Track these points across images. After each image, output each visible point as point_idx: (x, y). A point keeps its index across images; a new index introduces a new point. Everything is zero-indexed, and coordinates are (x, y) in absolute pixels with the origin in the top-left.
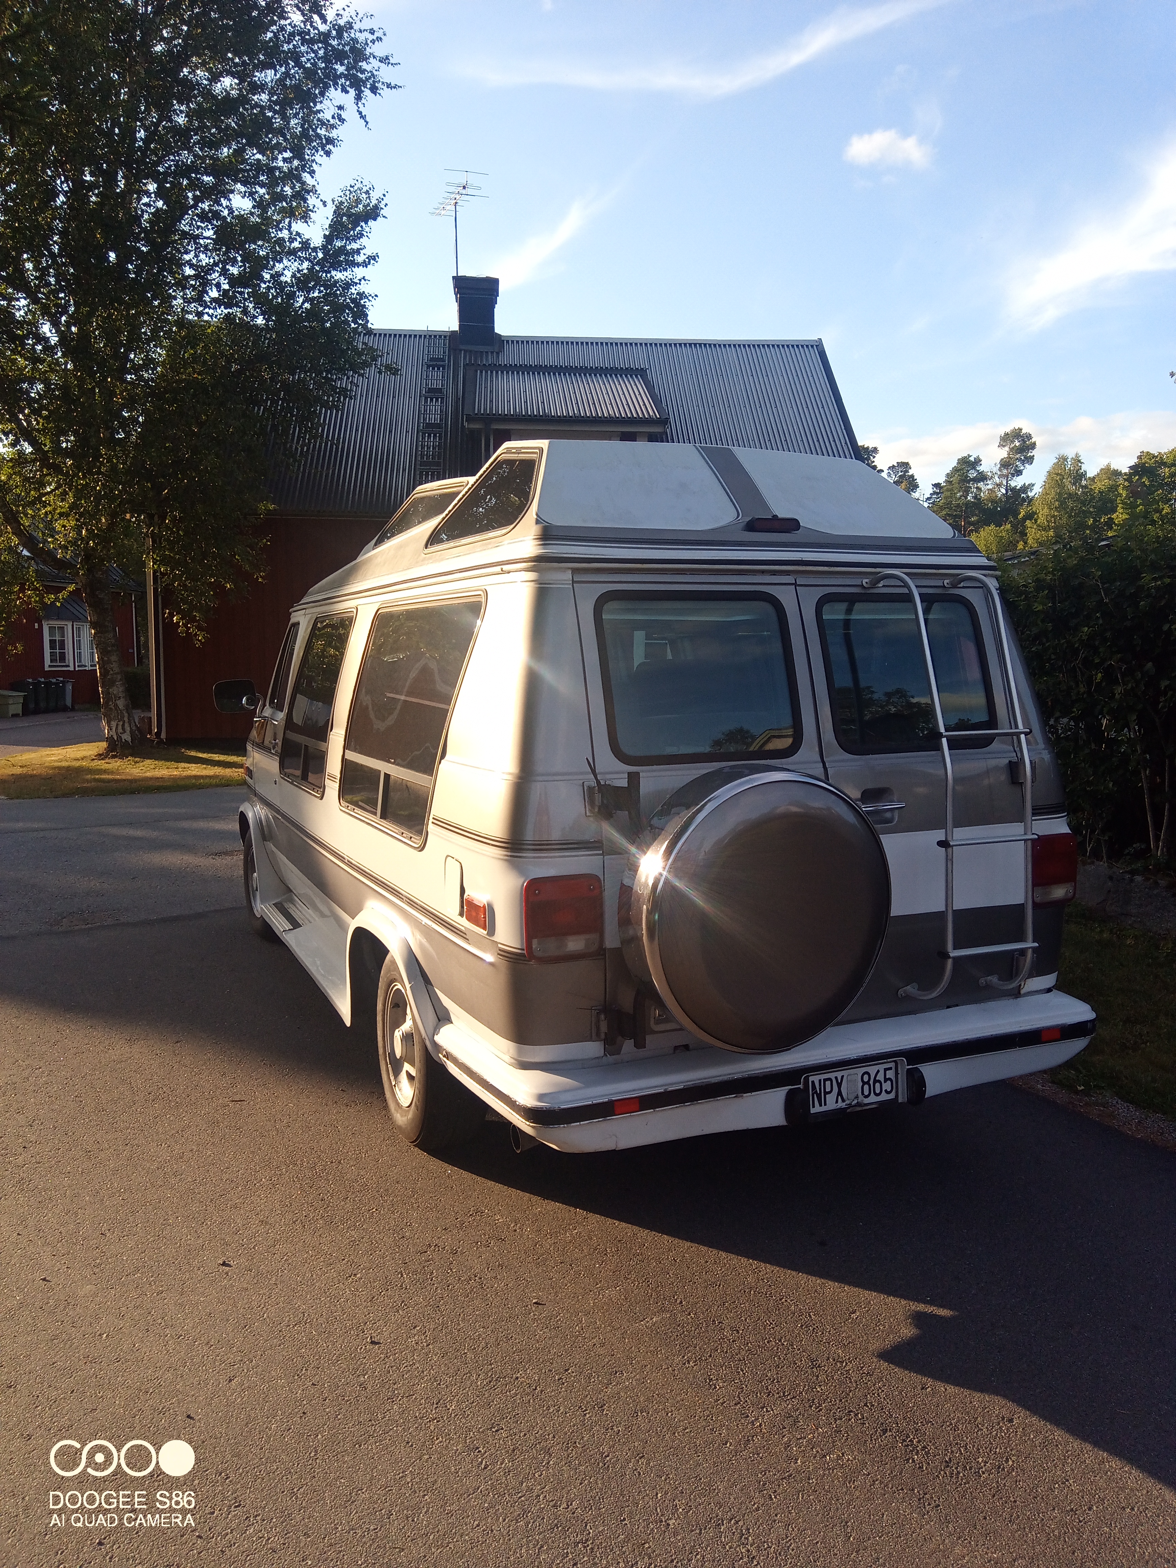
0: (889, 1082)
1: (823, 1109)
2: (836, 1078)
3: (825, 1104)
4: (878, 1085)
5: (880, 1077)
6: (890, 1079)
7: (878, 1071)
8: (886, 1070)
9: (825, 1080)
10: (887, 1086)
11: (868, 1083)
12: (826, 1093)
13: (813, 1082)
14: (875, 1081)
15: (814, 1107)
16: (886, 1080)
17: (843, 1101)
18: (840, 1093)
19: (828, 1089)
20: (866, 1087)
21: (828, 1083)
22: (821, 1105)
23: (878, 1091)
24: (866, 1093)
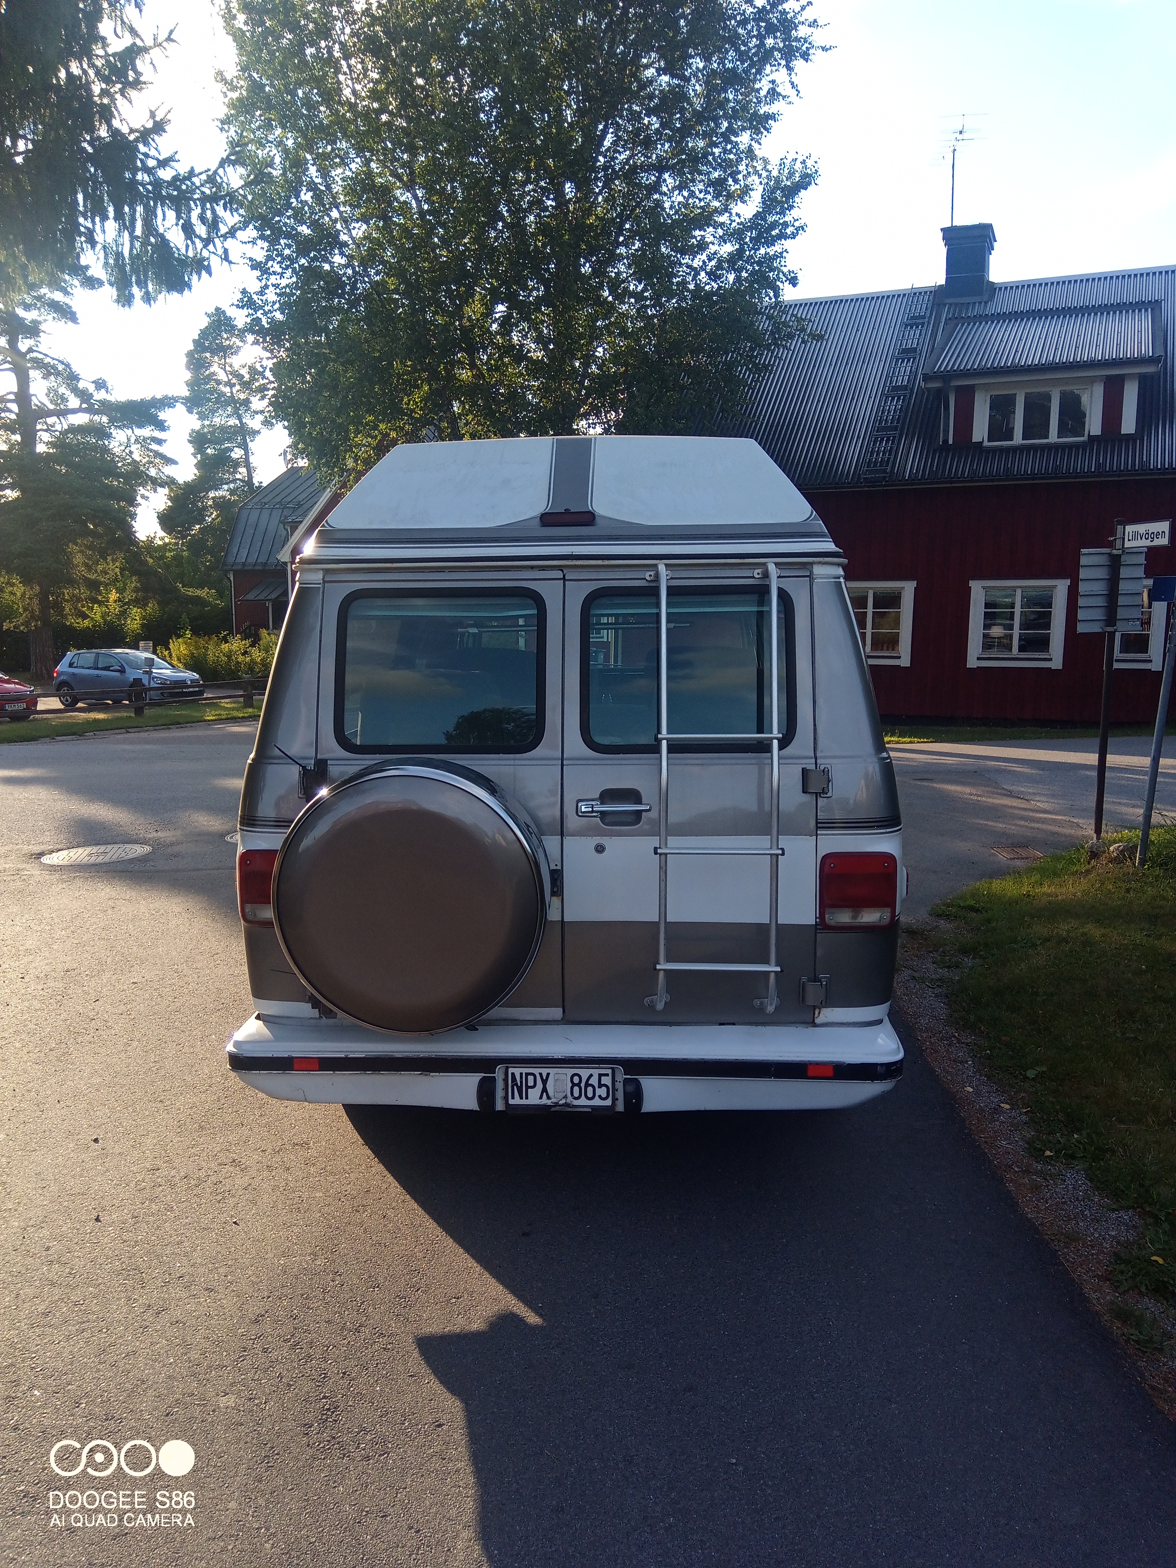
0: (604, 1089)
1: (524, 1102)
2: (541, 1074)
3: (527, 1098)
4: (590, 1089)
5: (594, 1081)
6: (605, 1085)
7: (591, 1075)
8: (600, 1075)
9: (527, 1074)
10: (602, 1092)
11: (579, 1085)
12: (528, 1087)
13: (513, 1074)
14: (587, 1085)
15: (513, 1098)
16: (600, 1086)
17: (548, 1098)
18: (545, 1090)
19: (531, 1083)
20: (576, 1089)
21: (531, 1078)
22: (521, 1098)
23: (590, 1094)
24: (576, 1094)
